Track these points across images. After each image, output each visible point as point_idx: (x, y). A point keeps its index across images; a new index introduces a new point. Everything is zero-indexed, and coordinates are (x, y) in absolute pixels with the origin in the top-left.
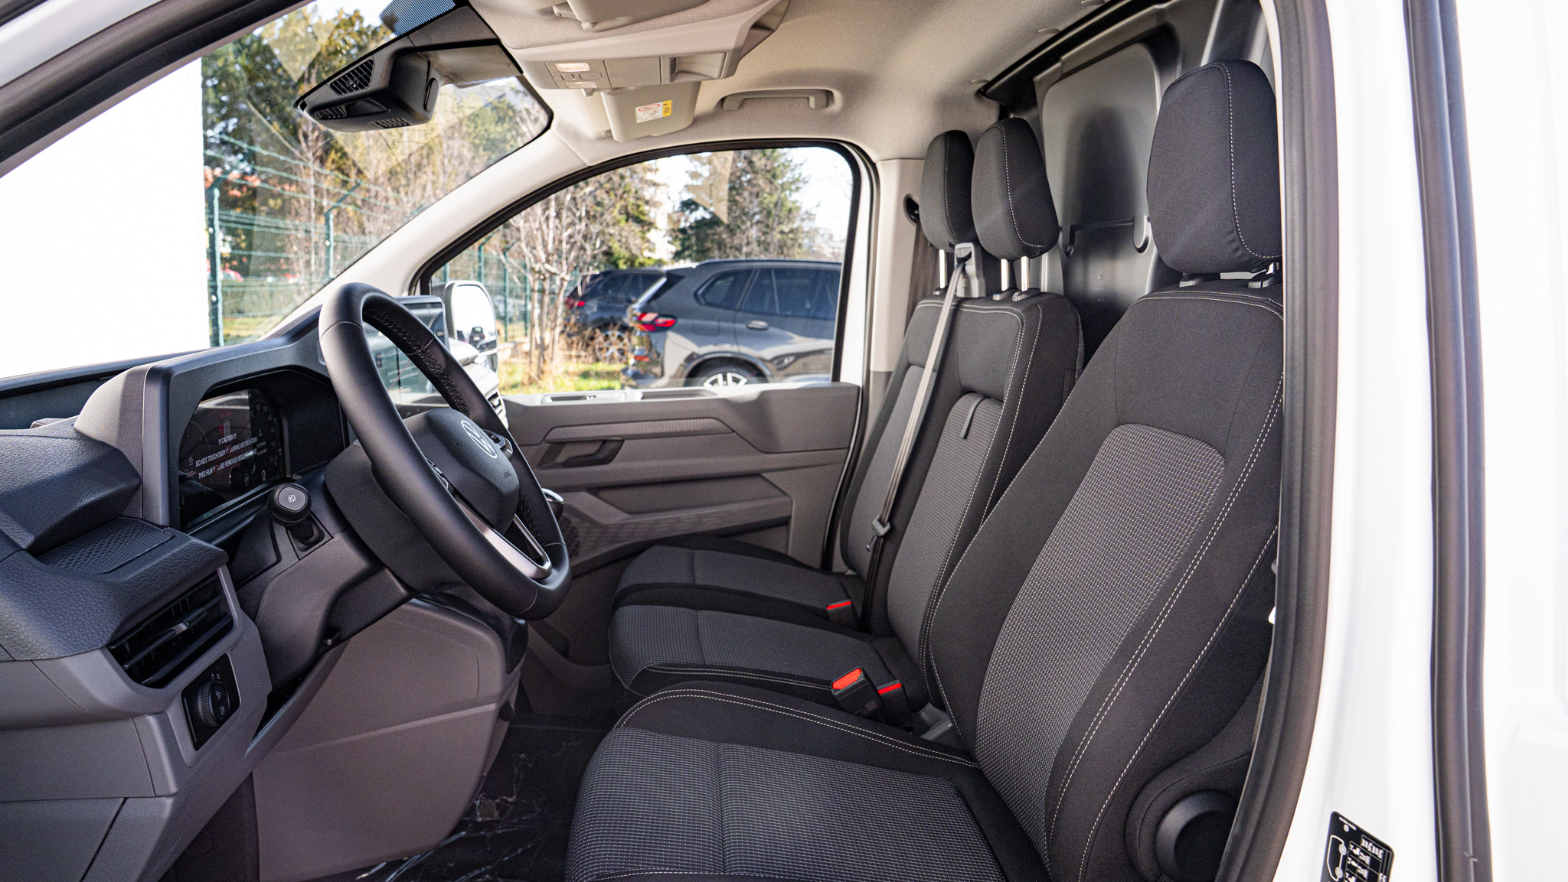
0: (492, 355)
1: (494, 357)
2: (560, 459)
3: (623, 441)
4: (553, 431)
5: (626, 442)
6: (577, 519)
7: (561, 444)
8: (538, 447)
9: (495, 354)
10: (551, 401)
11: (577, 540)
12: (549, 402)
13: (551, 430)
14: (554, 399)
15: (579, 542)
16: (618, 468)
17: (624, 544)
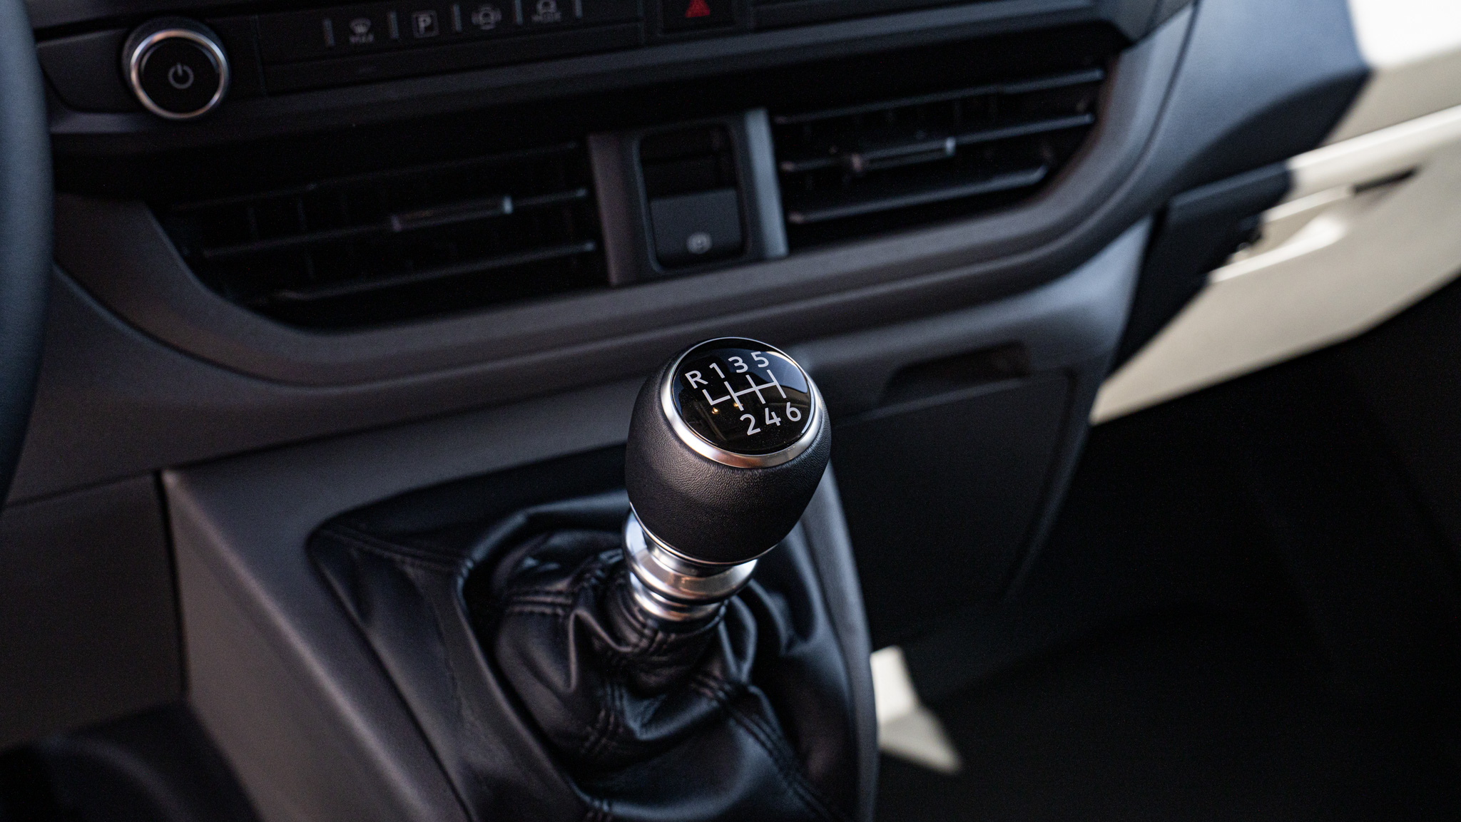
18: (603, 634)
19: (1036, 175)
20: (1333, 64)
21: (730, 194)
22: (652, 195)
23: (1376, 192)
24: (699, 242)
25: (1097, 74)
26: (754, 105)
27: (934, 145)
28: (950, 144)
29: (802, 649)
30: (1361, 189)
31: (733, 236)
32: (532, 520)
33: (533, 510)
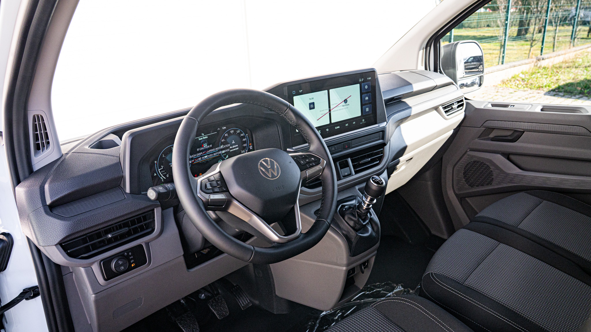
0: (481, 76)
1: (482, 77)
2: (491, 136)
3: (524, 132)
4: (488, 121)
5: (525, 132)
6: (493, 167)
7: (492, 129)
8: (478, 128)
9: (482, 76)
10: (491, 106)
11: (492, 177)
12: (489, 106)
13: (487, 121)
14: (493, 105)
15: (493, 179)
16: (519, 145)
17: (516, 184)
18: (359, 211)
19: (378, 162)
20: (403, 146)
21: (349, 167)
22: (341, 168)
23: (409, 160)
24: (346, 174)
25: (382, 149)
26: (349, 158)
27: (368, 159)
28: (370, 159)
29: (372, 217)
30: (406, 161)
31: (350, 173)
32: (342, 205)
33: (342, 204)
